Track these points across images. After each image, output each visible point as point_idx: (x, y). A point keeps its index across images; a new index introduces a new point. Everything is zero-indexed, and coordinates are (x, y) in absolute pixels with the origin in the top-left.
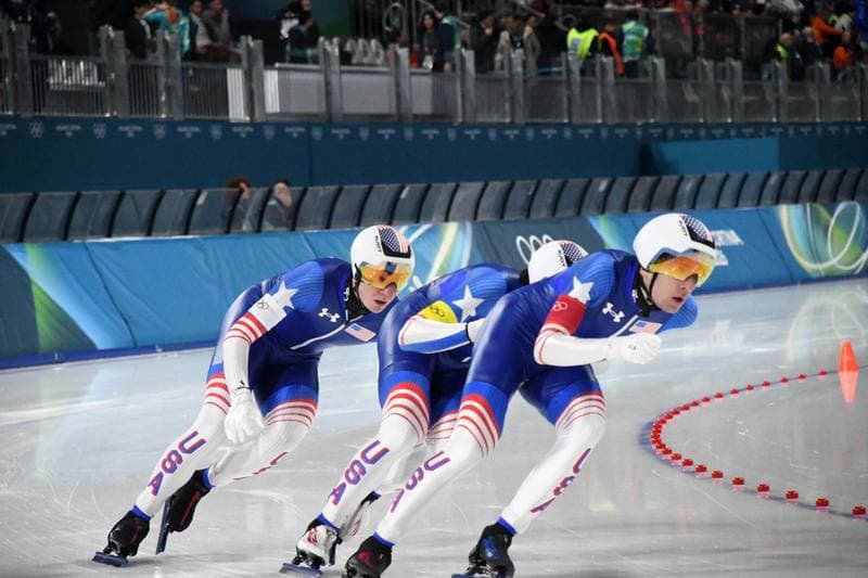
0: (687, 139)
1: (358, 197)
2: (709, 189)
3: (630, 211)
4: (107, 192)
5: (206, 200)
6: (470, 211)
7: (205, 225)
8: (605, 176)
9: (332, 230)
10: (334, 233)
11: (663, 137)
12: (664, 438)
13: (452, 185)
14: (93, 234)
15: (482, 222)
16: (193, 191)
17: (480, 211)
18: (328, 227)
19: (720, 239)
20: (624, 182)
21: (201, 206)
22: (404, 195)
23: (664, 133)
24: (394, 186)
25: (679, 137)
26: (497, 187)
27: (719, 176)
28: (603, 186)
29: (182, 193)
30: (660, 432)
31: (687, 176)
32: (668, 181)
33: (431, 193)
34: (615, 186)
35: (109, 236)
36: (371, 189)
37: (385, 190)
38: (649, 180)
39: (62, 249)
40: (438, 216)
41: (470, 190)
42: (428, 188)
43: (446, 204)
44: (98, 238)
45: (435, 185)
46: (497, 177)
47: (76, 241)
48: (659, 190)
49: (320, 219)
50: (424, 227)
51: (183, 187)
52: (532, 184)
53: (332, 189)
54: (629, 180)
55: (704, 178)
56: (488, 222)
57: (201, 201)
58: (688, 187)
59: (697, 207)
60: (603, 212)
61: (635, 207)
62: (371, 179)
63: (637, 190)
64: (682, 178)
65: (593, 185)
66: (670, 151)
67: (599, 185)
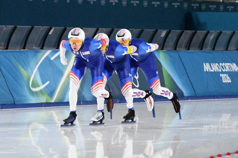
0: (213, 11)
1: (25, 32)
2: (223, 39)
3: (177, 49)
8: (164, 29)
9: (9, 50)
10: (9, 52)
11: (200, 9)
18: (7, 49)
19: (227, 67)
20: (175, 33)
22: (50, 33)
23: (200, 6)
24: (46, 27)
25: (208, 10)
27: (229, 33)
28: (163, 34)
31: (211, 31)
32: (201, 34)
34: (170, 35)
36: (32, 28)
37: (40, 30)
38: (190, 32)
42: (64, 30)
45: (69, 28)
48: (195, 38)
53: (11, 27)
54: (179, 31)
55: (221, 32)
58: (211, 37)
59: (216, 49)
60: (162, 49)
61: (181, 47)
63: (182, 38)
64: (208, 32)
65: (157, 33)
66: (203, 17)
67: (161, 33)
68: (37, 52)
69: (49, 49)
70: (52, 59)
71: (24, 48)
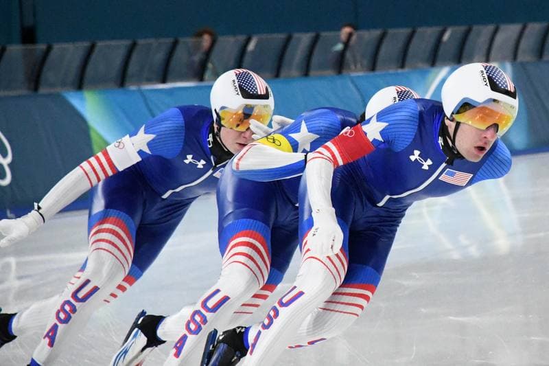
1: (402, 40)
5: (256, 46)
6: (510, 53)
9: (377, 73)
13: (491, 28)
14: (149, 80)
15: (522, 64)
16: (242, 38)
17: (520, 52)
18: (373, 70)
21: (253, 52)
22: (446, 37)
24: (437, 29)
26: (535, 28)
29: (231, 39)
33: (472, 36)
35: (164, 81)
36: (414, 32)
37: (427, 34)
39: (119, 95)
40: (479, 56)
41: (508, 32)
42: (469, 31)
43: (486, 46)
44: (155, 84)
45: (475, 28)
46: (535, 20)
47: (133, 88)
49: (365, 62)
51: (234, 34)
53: (376, 33)
56: (527, 63)
57: (251, 46)
62: (414, 24)
68: (424, 74)
69: (446, 65)
71: (402, 66)
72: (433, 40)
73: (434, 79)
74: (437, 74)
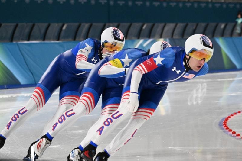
4: (28, 24)
5: (66, 28)
6: (170, 34)
7: (66, 37)
8: (223, 22)
12: (228, 124)
13: (163, 24)
14: (23, 40)
16: (61, 24)
17: (174, 34)
21: (64, 30)
22: (144, 27)
24: (141, 24)
26: (181, 25)
28: (223, 26)
29: (57, 25)
30: (227, 121)
33: (155, 27)
34: (228, 27)
35: (28, 40)
36: (131, 24)
37: (137, 26)
40: (157, 35)
41: (170, 26)
42: (154, 25)
45: (156, 24)
50: (150, 40)
51: (58, 22)
52: (195, 24)
54: (233, 24)
57: (64, 28)
62: (131, 21)
65: (219, 26)
67: (221, 26)
70: (145, 45)
72: (139, 28)
73: (137, 44)
74: (138, 42)
